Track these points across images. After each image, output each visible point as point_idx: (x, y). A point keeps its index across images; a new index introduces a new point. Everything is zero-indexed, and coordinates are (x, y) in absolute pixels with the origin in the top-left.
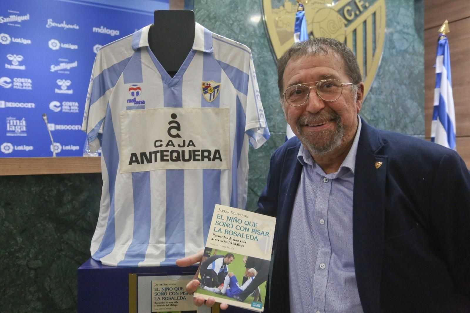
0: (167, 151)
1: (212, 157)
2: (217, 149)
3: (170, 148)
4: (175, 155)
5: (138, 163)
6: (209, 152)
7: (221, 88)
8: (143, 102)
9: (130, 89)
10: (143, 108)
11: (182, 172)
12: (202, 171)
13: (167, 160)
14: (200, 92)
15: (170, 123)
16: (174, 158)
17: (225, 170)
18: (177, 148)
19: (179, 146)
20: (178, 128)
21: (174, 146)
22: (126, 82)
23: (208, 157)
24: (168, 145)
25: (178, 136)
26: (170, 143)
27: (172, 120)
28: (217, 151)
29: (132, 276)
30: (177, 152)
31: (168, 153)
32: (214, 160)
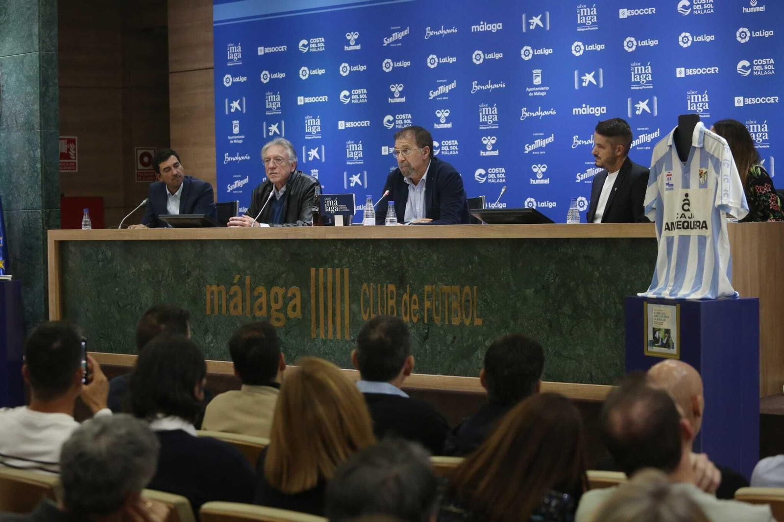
0: (681, 222)
1: (701, 226)
2: (704, 220)
3: (683, 219)
4: (686, 224)
5: (669, 230)
6: (699, 222)
7: (709, 172)
8: (672, 185)
9: (668, 175)
10: (672, 189)
11: (689, 237)
12: (697, 237)
13: (680, 228)
14: (698, 176)
15: (684, 201)
16: (685, 227)
17: (709, 236)
18: (687, 219)
19: (689, 218)
20: (689, 204)
21: (686, 218)
22: (666, 171)
23: (699, 226)
24: (681, 217)
25: (688, 210)
26: (683, 216)
27: (686, 198)
28: (704, 222)
29: (645, 303)
30: (687, 222)
31: (681, 223)
32: (702, 228)
